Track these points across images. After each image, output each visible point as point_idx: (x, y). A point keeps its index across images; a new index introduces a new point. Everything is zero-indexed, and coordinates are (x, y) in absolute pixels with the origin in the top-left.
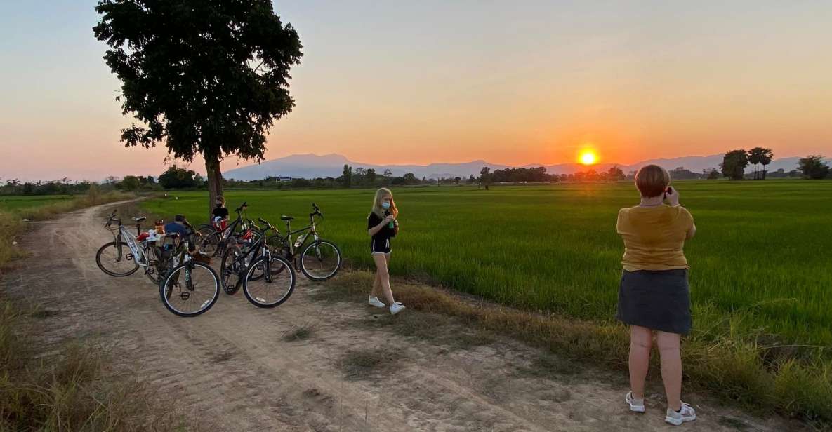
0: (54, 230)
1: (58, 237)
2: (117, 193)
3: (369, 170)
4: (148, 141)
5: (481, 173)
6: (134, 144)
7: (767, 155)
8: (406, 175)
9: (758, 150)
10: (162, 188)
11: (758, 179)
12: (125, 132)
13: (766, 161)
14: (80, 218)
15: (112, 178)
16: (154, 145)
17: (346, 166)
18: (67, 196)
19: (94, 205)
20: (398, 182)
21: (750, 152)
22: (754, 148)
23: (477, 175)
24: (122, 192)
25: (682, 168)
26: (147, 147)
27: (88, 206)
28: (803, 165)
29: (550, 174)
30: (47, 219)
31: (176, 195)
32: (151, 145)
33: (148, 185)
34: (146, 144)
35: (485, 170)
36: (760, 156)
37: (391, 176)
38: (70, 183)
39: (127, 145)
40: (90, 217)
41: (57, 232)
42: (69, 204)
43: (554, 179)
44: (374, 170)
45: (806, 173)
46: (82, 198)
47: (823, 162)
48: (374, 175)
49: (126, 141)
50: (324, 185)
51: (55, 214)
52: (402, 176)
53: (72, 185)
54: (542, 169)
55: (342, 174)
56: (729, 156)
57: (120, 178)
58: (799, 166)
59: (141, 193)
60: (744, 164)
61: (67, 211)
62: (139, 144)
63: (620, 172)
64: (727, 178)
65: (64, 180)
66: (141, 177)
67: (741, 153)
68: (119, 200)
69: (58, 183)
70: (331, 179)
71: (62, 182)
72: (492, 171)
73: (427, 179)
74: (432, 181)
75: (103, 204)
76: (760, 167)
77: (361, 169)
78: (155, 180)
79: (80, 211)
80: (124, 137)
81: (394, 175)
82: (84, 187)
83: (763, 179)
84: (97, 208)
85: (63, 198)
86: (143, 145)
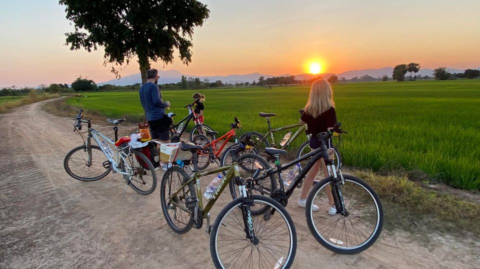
0: (10, 122)
1: (15, 128)
2: (47, 94)
3: (196, 79)
4: (90, 45)
5: (260, 80)
6: (78, 47)
7: (417, 67)
8: (217, 82)
9: (412, 64)
10: (74, 91)
11: (412, 80)
12: (70, 36)
13: (416, 71)
14: (27, 111)
15: (43, 85)
16: (95, 48)
17: (183, 77)
18: (16, 97)
19: (35, 101)
20: (213, 85)
21: (408, 66)
22: (410, 63)
23: (257, 81)
24: (50, 94)
25: (367, 75)
26: (89, 51)
27: (31, 103)
28: (436, 72)
29: (297, 80)
30: (4, 112)
31: (86, 94)
32: (92, 48)
33: (65, 89)
34: (89, 48)
35: (261, 78)
36: (413, 68)
37: (209, 82)
38: (17, 89)
39: (72, 48)
40: (34, 110)
41: (13, 124)
42: (18, 101)
43: (300, 82)
44: (199, 79)
45: (437, 77)
46: (25, 97)
47: (446, 71)
48: (199, 81)
49: (70, 44)
50: (170, 88)
51: (9, 109)
52: (214, 82)
53: (18, 90)
54: (292, 77)
55: (181, 81)
56: (397, 68)
57: (48, 85)
58: (434, 73)
59: (61, 94)
60: (405, 72)
61: (18, 106)
62: (82, 47)
63: (336, 78)
64: (396, 80)
65: (13, 87)
66: (61, 85)
67: (403, 66)
68: (50, 99)
69: (10, 89)
70: (174, 84)
71: (12, 88)
72: (265, 79)
73: (228, 84)
74: (230, 85)
75: (40, 101)
76: (413, 74)
77: (191, 78)
78: (68, 86)
79: (27, 106)
80: (68, 40)
81: (211, 82)
82: (26, 91)
83: (414, 80)
84: (37, 104)
85: (14, 98)
86: (86, 49)
